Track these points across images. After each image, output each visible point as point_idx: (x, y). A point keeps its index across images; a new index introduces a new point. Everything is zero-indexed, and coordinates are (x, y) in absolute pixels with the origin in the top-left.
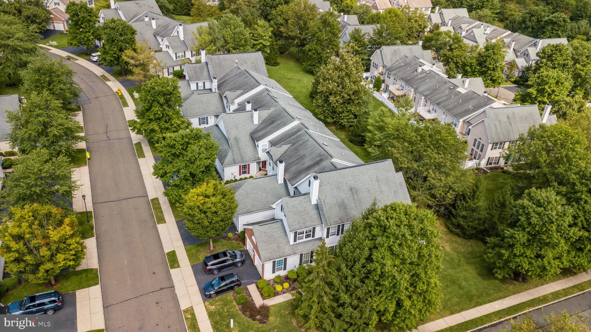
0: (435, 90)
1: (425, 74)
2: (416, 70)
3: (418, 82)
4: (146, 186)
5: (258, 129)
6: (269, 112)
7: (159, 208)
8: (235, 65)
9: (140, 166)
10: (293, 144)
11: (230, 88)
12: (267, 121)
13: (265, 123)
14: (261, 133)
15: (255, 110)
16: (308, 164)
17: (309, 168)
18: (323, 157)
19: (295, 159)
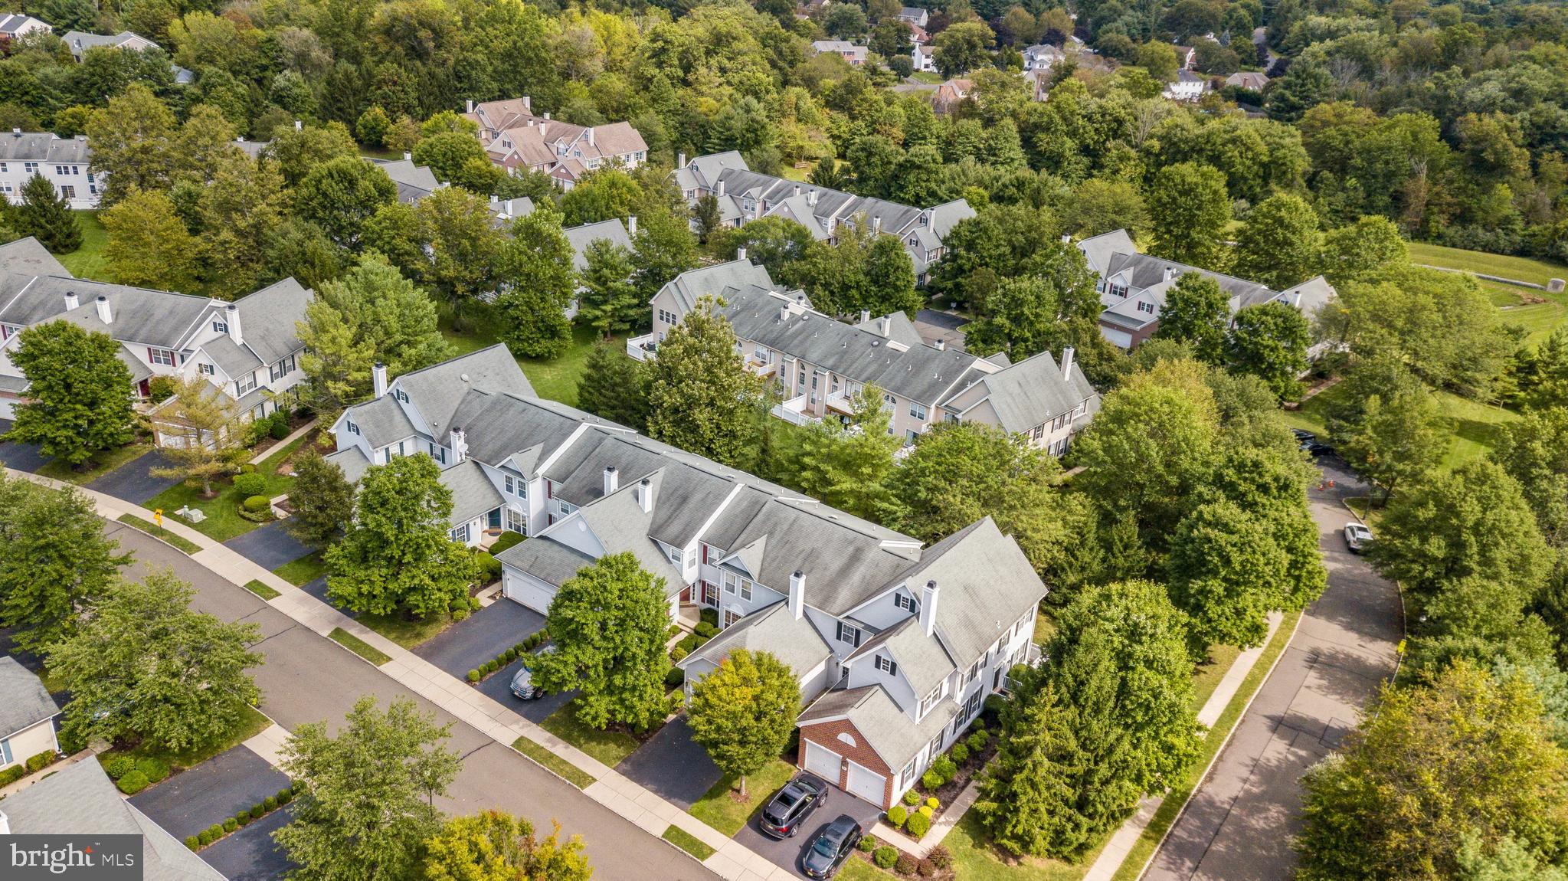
0: (845, 352)
1: (801, 323)
2: (779, 316)
3: (796, 342)
4: (468, 721)
5: (659, 521)
6: (657, 479)
7: (551, 756)
8: (465, 387)
9: (402, 681)
10: (771, 534)
11: (499, 444)
12: (668, 499)
13: (667, 505)
14: (674, 529)
15: (645, 482)
16: (836, 565)
17: (845, 571)
18: (858, 544)
19: (798, 562)
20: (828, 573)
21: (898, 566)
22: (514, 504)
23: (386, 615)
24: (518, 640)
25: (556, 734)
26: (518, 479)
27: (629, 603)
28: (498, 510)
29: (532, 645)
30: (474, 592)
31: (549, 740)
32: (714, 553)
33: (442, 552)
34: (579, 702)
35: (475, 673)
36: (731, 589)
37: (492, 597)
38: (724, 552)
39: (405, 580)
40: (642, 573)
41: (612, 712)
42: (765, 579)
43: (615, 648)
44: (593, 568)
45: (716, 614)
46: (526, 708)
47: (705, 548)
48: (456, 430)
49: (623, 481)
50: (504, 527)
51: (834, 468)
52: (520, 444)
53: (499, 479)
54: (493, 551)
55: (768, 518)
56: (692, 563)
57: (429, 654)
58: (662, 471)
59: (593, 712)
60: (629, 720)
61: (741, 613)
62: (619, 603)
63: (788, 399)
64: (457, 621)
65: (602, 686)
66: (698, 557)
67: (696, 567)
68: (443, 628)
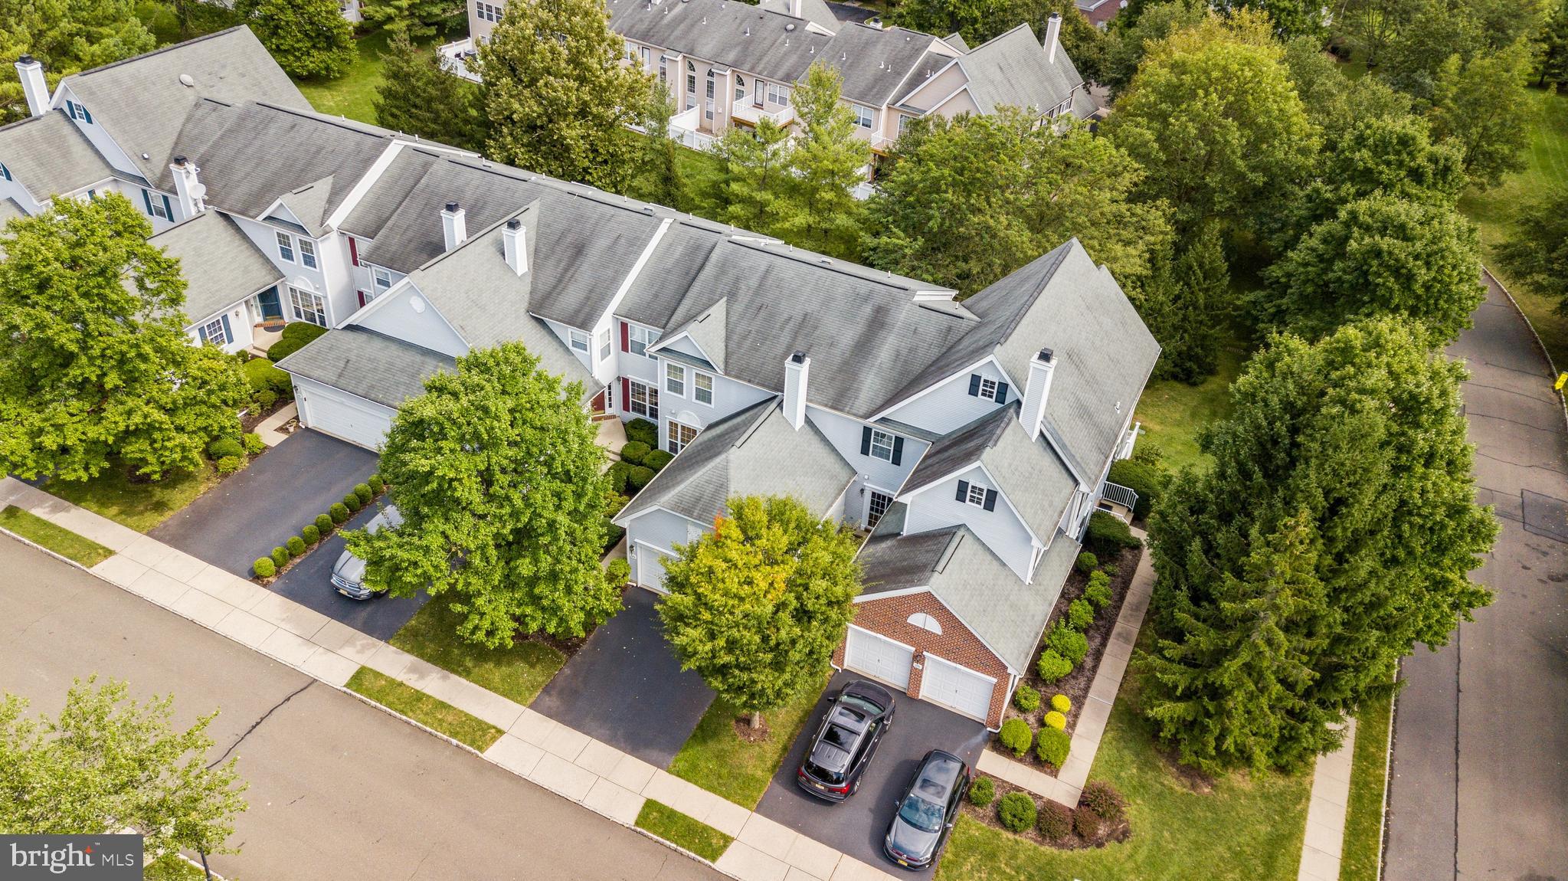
0: (750, 42)
3: (677, 32)
4: (264, 650)
5: (543, 288)
6: (530, 218)
7: (419, 697)
8: (191, 96)
9: (137, 590)
10: (732, 296)
11: (258, 183)
12: (553, 251)
13: (551, 262)
14: (571, 298)
15: (513, 225)
16: (848, 337)
17: (864, 346)
18: (878, 300)
19: (785, 338)
20: (837, 352)
21: (950, 329)
22: (298, 279)
23: (91, 478)
24: (334, 499)
25: (422, 656)
26: (299, 236)
27: (529, 433)
28: (274, 289)
29: (360, 506)
30: (249, 425)
31: (413, 669)
32: (639, 332)
33: (177, 364)
34: (458, 608)
35: (266, 564)
36: (676, 387)
37: (282, 429)
38: (660, 332)
39: (115, 417)
40: (539, 377)
41: (519, 619)
42: (736, 369)
43: (515, 514)
44: (453, 376)
45: (653, 430)
46: (363, 614)
47: (624, 327)
48: (180, 161)
49: (473, 227)
50: (289, 317)
51: (777, 197)
52: (296, 178)
53: (267, 239)
54: (275, 355)
55: (723, 268)
56: (606, 352)
57: (179, 539)
58: (535, 207)
59: (486, 624)
60: (551, 629)
61: (697, 425)
62: (513, 433)
63: (674, 112)
64: (226, 475)
65: (497, 577)
66: (615, 341)
67: (612, 357)
68: (202, 488)
